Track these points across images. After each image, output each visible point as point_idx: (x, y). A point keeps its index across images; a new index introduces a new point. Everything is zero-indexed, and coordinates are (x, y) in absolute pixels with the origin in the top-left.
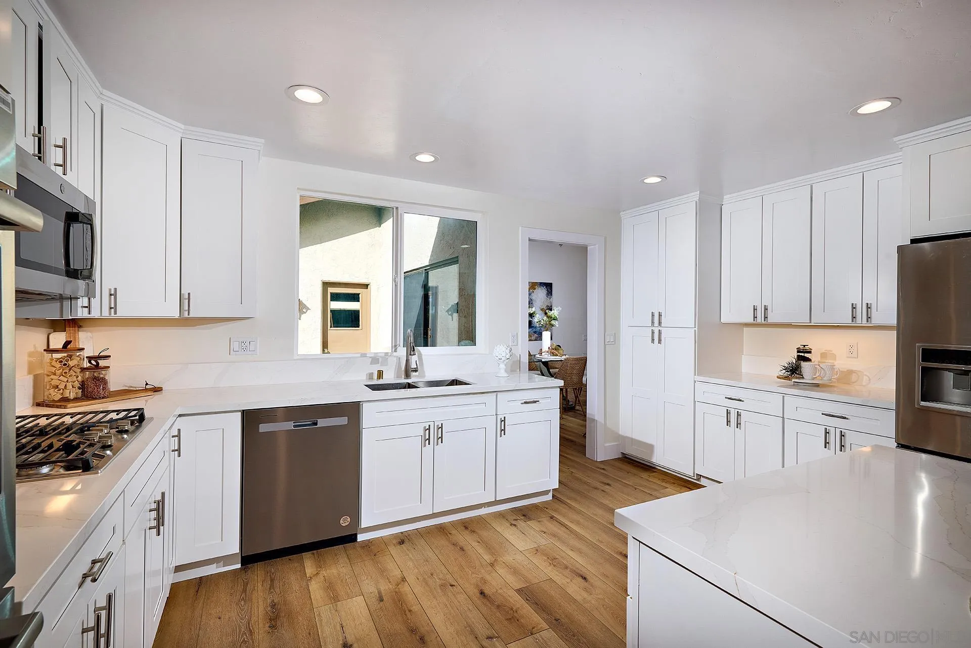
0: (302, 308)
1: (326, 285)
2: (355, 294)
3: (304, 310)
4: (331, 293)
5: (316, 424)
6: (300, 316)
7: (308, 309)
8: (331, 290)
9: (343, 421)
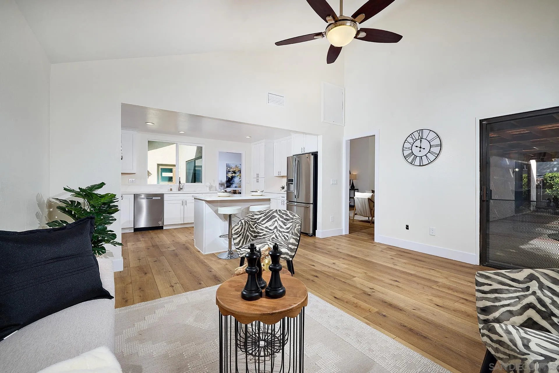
0: (149, 174)
1: (159, 165)
2: (171, 169)
3: (150, 175)
4: (161, 168)
5: (152, 198)
6: (148, 177)
7: (151, 174)
8: (161, 167)
9: (159, 198)
